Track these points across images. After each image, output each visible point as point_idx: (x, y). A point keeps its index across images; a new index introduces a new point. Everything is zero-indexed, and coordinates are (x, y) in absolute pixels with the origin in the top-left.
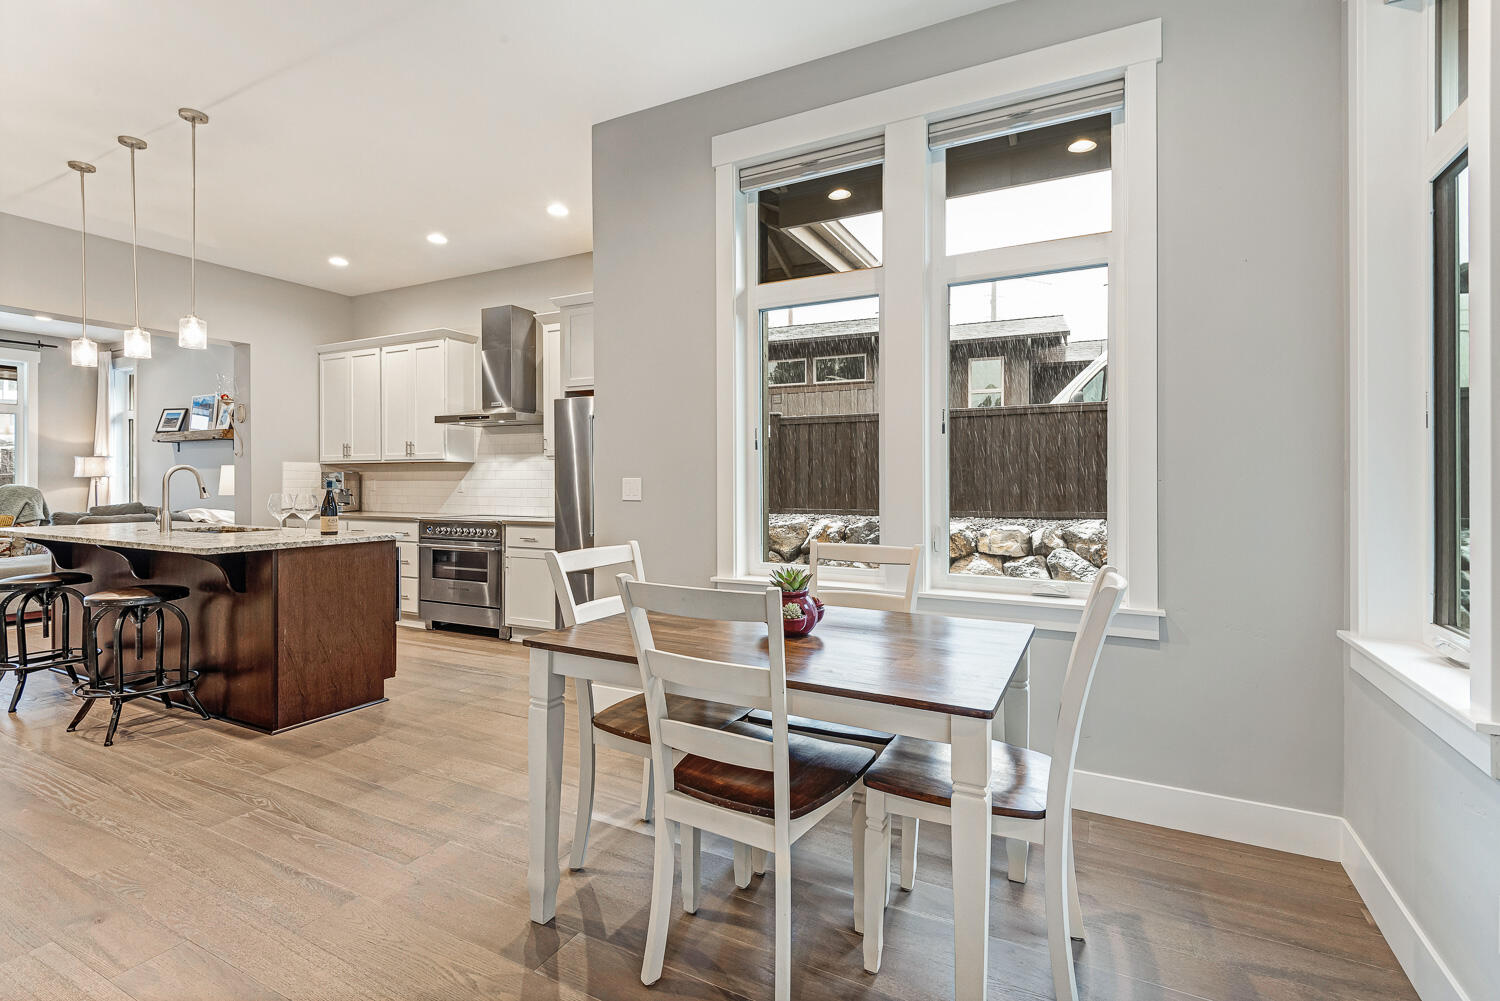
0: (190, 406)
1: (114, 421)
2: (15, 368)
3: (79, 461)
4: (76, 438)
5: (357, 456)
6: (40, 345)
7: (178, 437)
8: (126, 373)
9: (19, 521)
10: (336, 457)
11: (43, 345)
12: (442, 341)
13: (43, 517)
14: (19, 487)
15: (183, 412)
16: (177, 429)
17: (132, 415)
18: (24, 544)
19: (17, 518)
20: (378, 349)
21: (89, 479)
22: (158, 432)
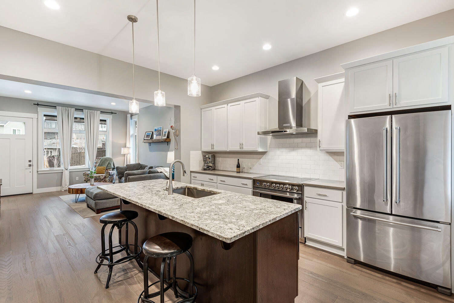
0: (154, 131)
1: (131, 136)
2: (105, 121)
3: (122, 149)
4: (121, 142)
5: (216, 149)
6: (112, 113)
7: (150, 141)
8: (134, 121)
9: (107, 168)
10: (209, 149)
11: (113, 113)
12: (258, 98)
13: (113, 167)
14: (107, 158)
15: (151, 133)
16: (150, 138)
17: (136, 134)
18: (108, 176)
19: (107, 167)
20: (226, 105)
21: (125, 155)
22: (144, 140)
